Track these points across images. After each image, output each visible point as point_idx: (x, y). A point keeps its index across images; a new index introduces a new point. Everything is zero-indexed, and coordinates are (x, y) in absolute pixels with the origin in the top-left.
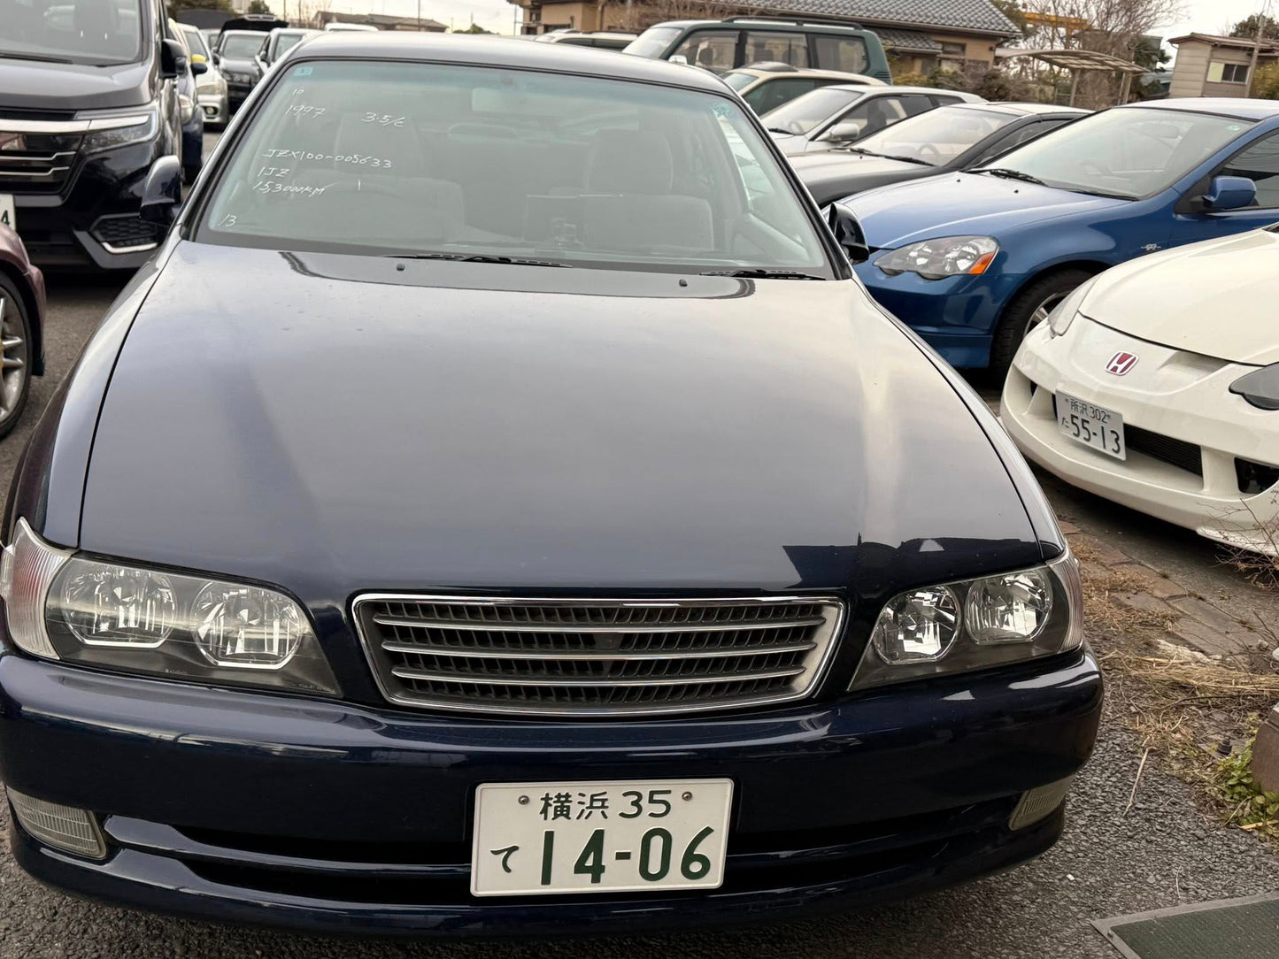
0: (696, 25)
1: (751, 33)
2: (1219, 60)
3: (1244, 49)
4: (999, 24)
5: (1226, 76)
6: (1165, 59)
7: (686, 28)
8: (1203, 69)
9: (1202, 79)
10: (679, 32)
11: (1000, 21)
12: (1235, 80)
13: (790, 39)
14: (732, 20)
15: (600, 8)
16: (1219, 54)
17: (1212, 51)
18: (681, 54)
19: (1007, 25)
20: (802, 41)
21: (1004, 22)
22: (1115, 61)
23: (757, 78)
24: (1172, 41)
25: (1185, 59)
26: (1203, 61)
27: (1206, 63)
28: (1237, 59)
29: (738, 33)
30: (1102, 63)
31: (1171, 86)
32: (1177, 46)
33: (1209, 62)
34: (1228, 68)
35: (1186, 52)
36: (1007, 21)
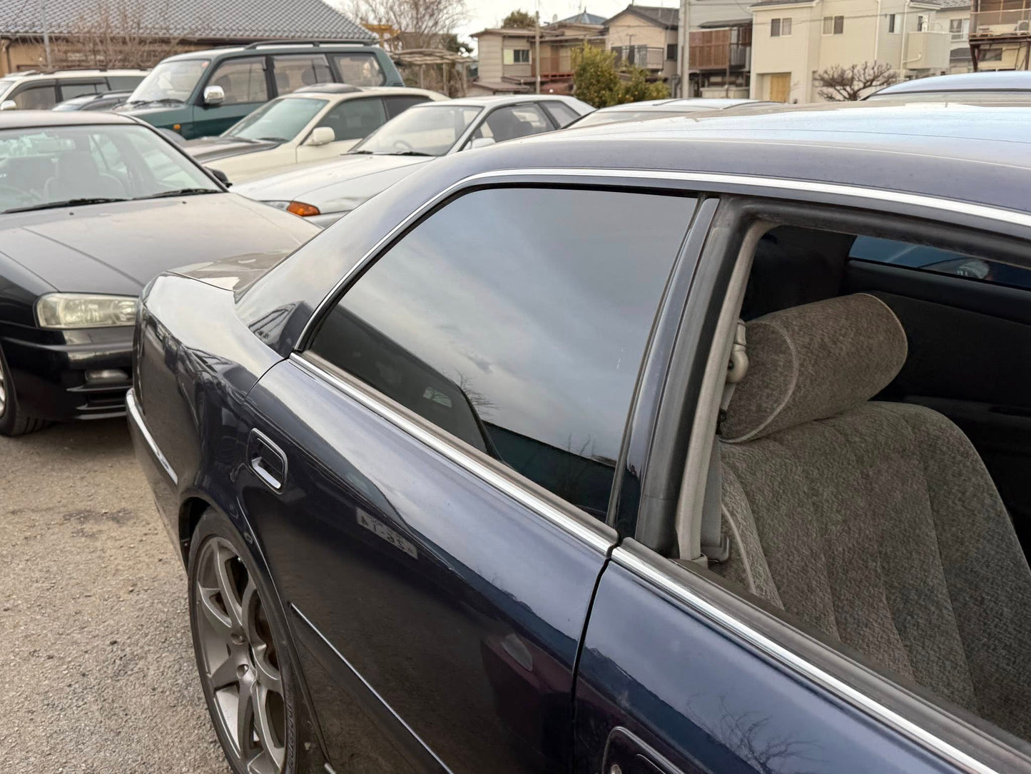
0: (223, 55)
1: (276, 57)
2: (509, 47)
3: (528, 37)
4: (361, 33)
5: (517, 59)
6: (469, 50)
7: (213, 59)
8: (499, 55)
9: (499, 61)
10: (206, 63)
11: (361, 31)
12: (523, 61)
13: (312, 60)
14: (254, 47)
15: (4, 49)
16: (508, 42)
17: (503, 41)
18: (217, 84)
19: (366, 33)
20: (323, 60)
21: (363, 31)
22: (451, 55)
23: (328, 101)
24: (472, 36)
25: (484, 49)
26: (498, 49)
27: (500, 51)
28: (522, 45)
29: (263, 59)
30: (442, 58)
31: (479, 69)
32: (476, 39)
33: (503, 50)
34: (517, 53)
35: (484, 43)
36: (367, 31)
